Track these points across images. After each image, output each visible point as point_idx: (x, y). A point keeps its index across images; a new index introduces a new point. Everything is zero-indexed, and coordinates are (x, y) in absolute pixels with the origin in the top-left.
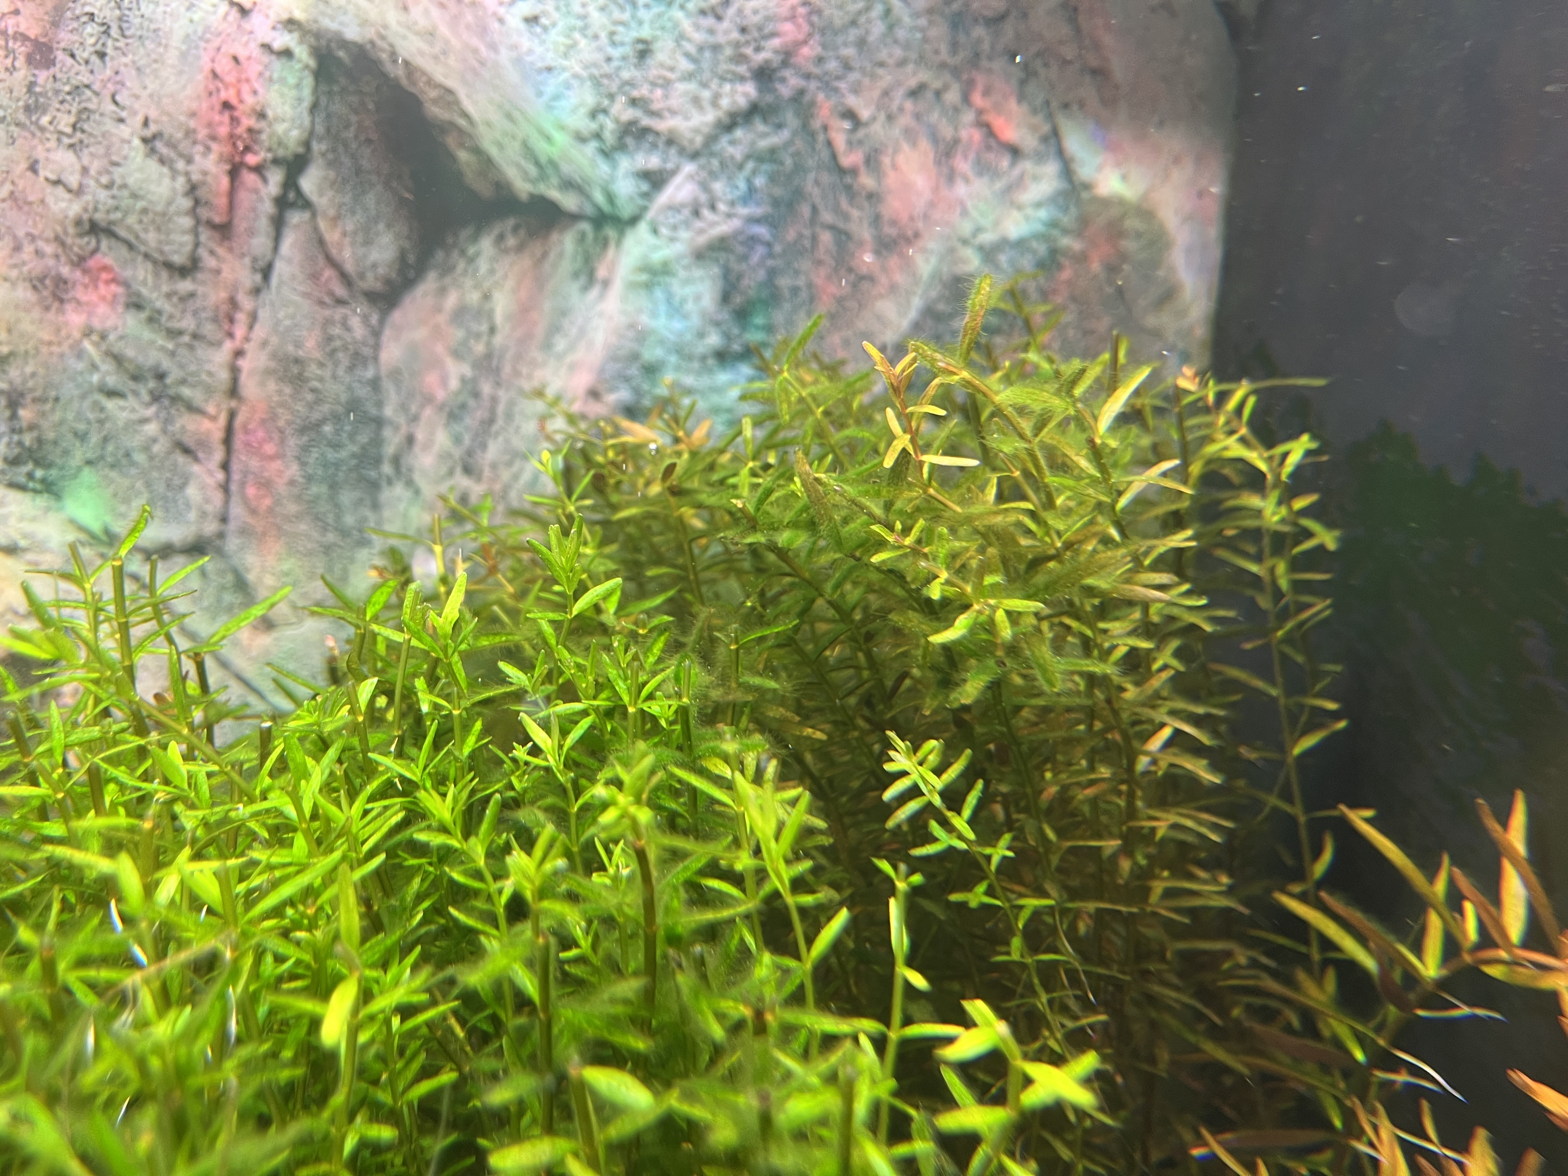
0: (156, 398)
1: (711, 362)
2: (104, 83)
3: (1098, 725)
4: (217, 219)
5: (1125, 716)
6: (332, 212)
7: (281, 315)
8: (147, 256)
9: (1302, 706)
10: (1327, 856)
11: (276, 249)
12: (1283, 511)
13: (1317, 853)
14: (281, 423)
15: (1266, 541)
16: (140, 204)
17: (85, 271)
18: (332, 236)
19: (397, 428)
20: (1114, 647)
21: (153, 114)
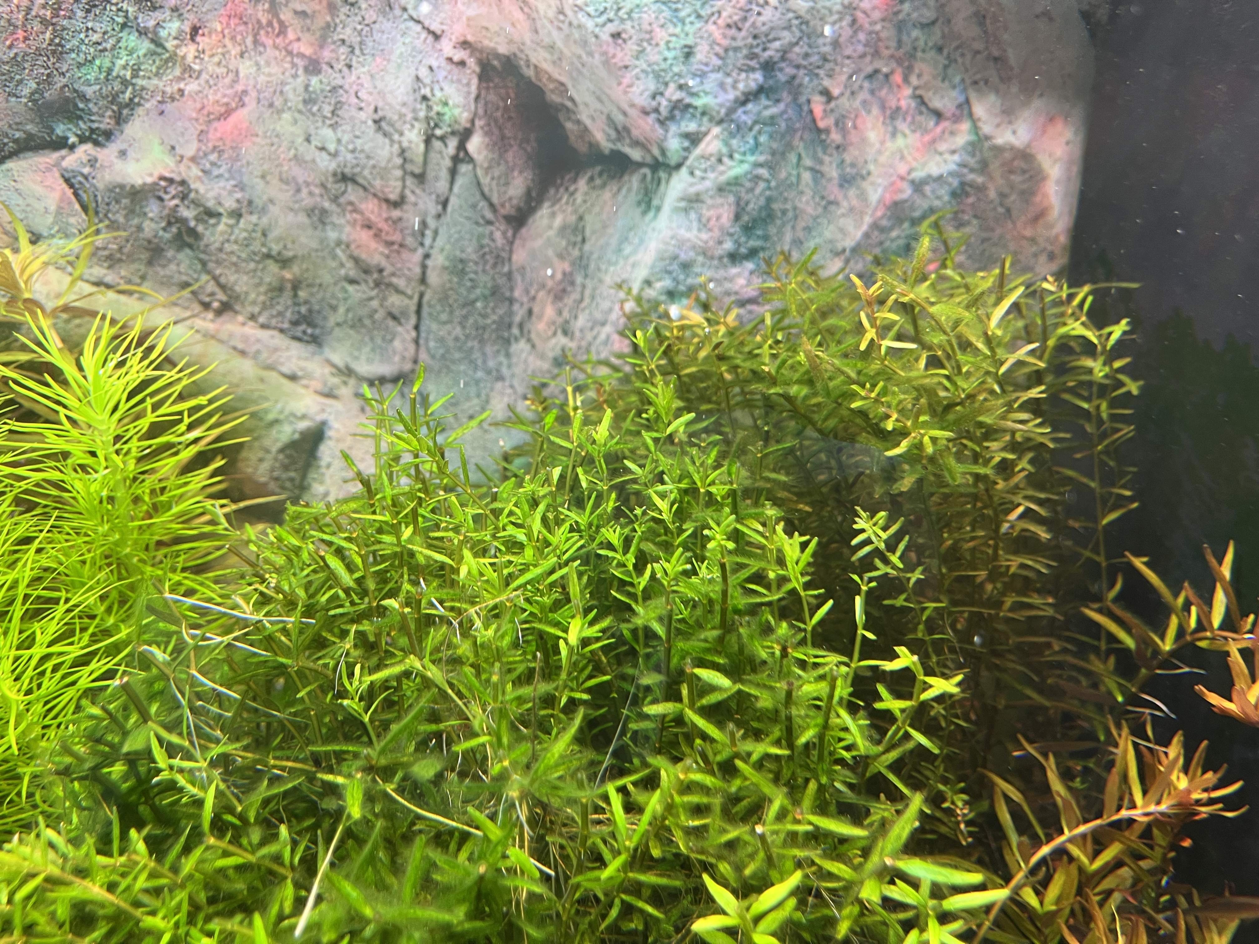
0: (377, 284)
1: (725, 260)
2: (351, 85)
3: (979, 505)
4: (417, 171)
5: (996, 499)
6: (486, 165)
7: (453, 231)
8: (375, 195)
9: (1111, 494)
10: (1118, 586)
11: (451, 189)
12: (1107, 369)
13: (1112, 585)
14: (451, 301)
15: (1095, 389)
16: (372, 162)
17: (339, 205)
18: (485, 181)
19: (522, 304)
20: (992, 458)
21: (380, 104)
